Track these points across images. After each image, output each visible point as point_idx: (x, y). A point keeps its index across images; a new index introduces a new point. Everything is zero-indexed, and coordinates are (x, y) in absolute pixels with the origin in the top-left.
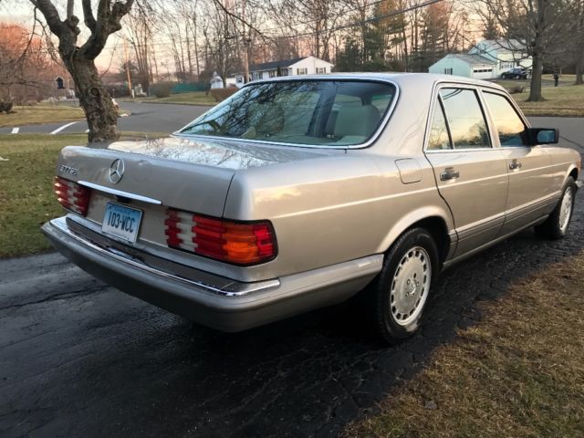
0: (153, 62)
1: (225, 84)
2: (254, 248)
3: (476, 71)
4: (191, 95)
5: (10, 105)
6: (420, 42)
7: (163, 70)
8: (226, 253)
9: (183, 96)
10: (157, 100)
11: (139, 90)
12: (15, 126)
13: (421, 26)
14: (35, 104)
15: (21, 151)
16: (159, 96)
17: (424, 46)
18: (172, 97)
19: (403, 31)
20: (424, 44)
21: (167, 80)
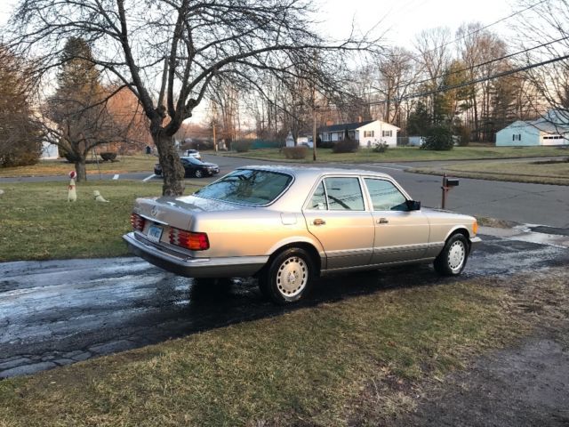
0: (237, 122)
1: (296, 143)
2: (199, 244)
3: (545, 138)
4: (267, 151)
5: (115, 155)
6: (491, 109)
7: (244, 128)
8: (188, 245)
9: (259, 152)
10: (237, 155)
11: (222, 144)
12: (117, 173)
13: (492, 93)
14: (134, 154)
15: (118, 195)
16: (240, 151)
17: (495, 112)
18: (251, 152)
19: (474, 97)
20: (495, 110)
21: (248, 137)
